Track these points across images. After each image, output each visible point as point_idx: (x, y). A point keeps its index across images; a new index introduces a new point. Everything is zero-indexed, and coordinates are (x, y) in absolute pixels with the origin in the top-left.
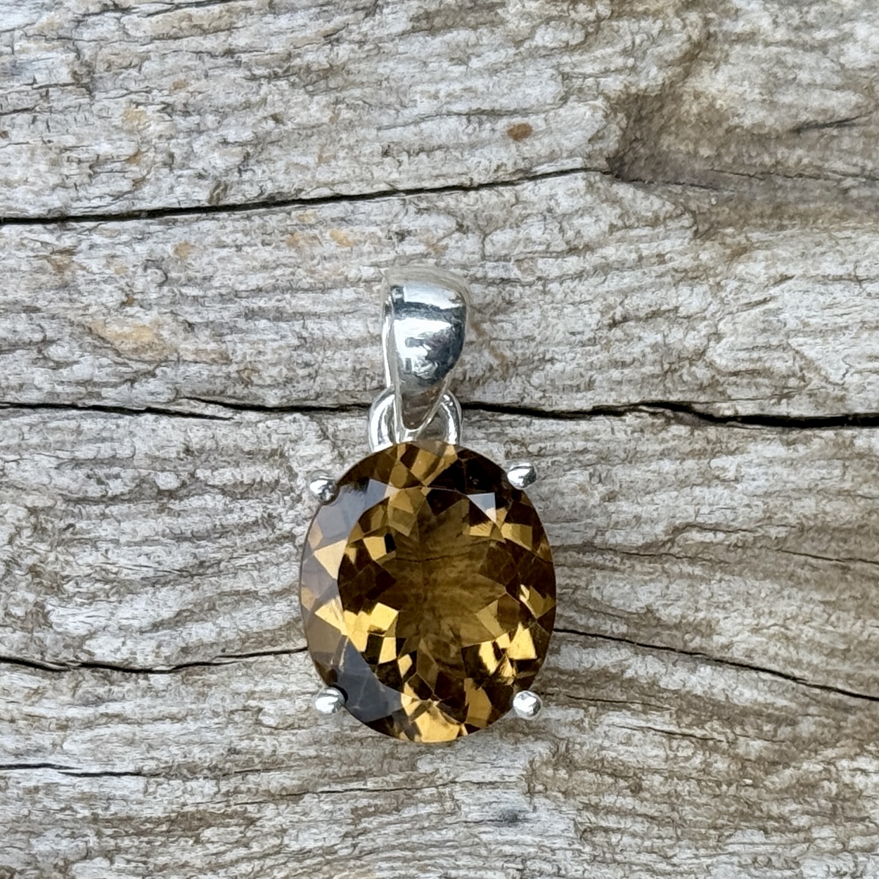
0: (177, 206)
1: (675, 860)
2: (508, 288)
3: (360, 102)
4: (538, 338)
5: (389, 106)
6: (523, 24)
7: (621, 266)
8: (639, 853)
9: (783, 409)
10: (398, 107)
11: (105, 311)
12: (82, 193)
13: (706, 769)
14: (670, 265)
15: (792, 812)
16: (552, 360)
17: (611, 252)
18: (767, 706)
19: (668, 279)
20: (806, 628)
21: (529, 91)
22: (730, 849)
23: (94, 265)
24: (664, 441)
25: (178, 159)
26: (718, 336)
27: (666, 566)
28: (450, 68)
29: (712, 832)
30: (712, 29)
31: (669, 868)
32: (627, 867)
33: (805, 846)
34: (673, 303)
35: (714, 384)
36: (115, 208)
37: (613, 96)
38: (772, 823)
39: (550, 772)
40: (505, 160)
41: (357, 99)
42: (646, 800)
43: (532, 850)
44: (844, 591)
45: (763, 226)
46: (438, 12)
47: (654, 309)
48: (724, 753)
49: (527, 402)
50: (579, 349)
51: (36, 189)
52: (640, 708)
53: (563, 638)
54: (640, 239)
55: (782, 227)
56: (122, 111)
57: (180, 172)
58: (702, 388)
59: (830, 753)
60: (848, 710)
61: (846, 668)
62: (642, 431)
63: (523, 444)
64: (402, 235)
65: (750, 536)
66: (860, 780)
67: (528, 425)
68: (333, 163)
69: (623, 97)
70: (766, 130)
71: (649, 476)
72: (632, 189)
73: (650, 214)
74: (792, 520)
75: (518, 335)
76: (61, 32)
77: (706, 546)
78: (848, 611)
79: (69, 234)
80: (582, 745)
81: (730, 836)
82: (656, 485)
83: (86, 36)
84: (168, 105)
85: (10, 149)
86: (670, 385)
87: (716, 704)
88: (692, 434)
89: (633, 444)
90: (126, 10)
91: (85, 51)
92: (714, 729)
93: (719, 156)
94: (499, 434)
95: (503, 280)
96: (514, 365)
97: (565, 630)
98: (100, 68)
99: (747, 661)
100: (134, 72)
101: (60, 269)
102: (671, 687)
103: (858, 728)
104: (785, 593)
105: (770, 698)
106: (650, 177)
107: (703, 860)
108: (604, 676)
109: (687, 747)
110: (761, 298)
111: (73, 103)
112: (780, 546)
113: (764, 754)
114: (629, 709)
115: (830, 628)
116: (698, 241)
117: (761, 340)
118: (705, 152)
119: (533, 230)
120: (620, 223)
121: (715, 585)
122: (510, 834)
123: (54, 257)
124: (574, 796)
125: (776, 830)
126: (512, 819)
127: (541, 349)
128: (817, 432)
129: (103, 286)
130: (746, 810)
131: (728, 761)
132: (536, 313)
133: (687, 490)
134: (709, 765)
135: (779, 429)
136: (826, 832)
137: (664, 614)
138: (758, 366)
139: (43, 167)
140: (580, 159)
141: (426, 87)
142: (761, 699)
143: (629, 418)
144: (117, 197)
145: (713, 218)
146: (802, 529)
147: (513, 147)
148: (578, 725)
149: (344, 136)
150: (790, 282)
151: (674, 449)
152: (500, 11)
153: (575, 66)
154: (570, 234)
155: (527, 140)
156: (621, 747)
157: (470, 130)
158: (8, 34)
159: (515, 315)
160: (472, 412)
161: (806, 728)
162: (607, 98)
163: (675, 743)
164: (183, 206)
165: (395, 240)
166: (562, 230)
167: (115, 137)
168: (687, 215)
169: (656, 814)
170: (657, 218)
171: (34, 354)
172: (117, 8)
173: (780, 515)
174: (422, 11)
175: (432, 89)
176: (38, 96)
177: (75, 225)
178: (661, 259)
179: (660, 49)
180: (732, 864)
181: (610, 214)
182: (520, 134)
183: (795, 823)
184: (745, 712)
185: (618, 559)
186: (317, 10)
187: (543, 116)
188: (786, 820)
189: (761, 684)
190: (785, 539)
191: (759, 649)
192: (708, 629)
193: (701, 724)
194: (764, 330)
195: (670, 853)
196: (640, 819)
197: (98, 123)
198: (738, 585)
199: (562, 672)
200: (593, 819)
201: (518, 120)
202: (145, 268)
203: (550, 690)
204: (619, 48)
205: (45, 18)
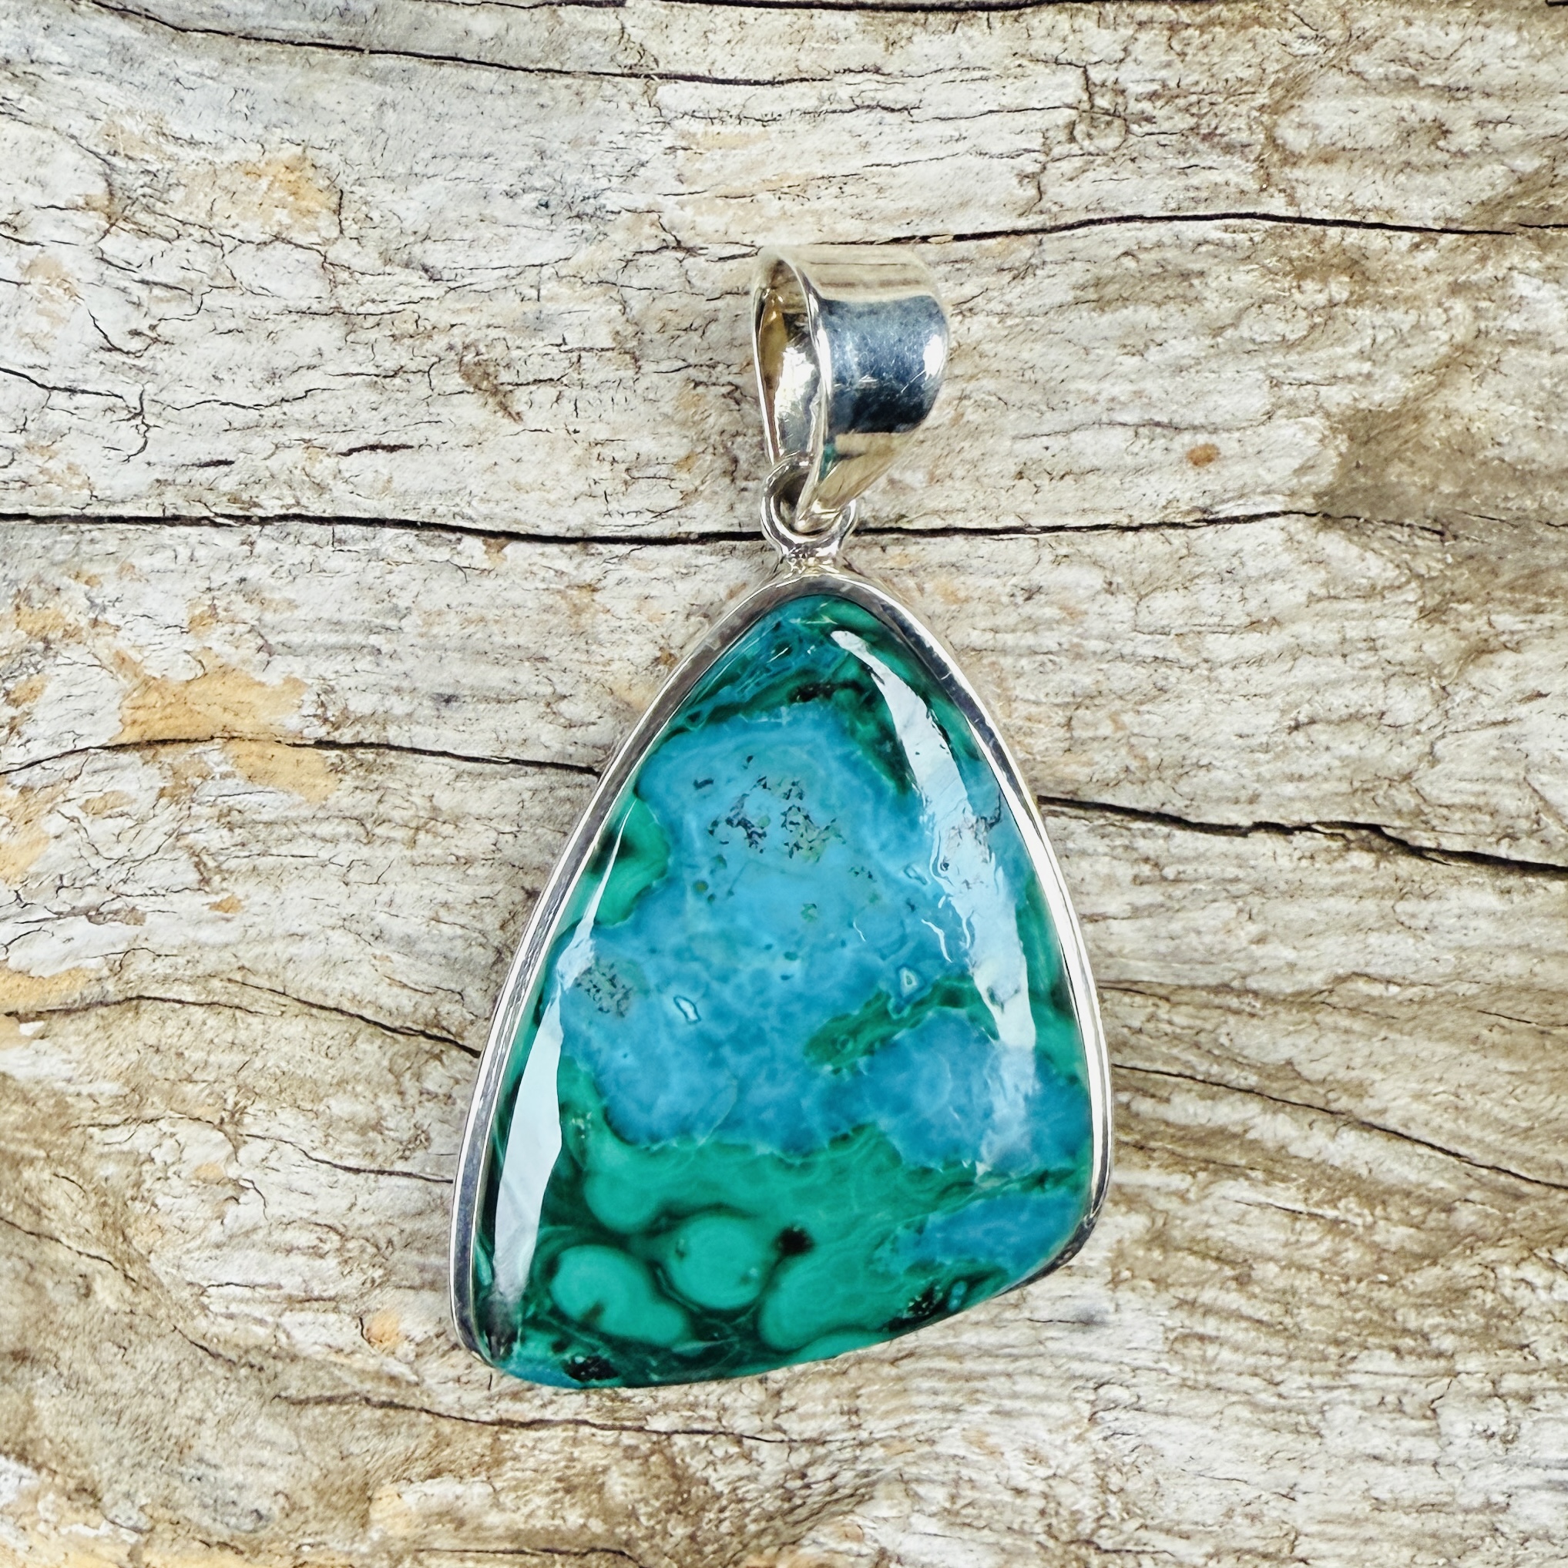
0: (736, 529)
1: (1282, 1389)
2: (1163, 669)
3: (994, 399)
4: (1194, 739)
5: (1031, 406)
6: (1226, 303)
7: (1314, 651)
8: (1240, 1374)
9: (1503, 851)
10: (1044, 408)
11: (632, 669)
12: (613, 506)
13: (1332, 1259)
14: (1382, 653)
15: (1436, 1327)
16: (1208, 767)
17: (1305, 630)
18: (1419, 1185)
19: (1375, 673)
20: (1482, 1099)
21: (1222, 402)
22: (1354, 1379)
23: (622, 608)
24: (1338, 873)
25: (743, 465)
26: (1433, 759)
27: (1319, 1017)
28: (1120, 359)
29: (1333, 1350)
30: (1482, 325)
31: (1274, 1400)
32: (1221, 1396)
33: (1447, 1380)
34: (1380, 705)
35: (1418, 813)
36: (654, 530)
37: (1334, 410)
38: (1408, 1342)
39: (1141, 1253)
40: (1177, 493)
41: (989, 394)
42: (1255, 1296)
43: (1107, 1369)
44: (1540, 1060)
45: (1512, 603)
46: (1112, 280)
47: (1352, 710)
48: (1356, 1240)
49: (1168, 809)
50: (1246, 756)
51: (552, 497)
52: (1259, 1175)
53: (1177, 1085)
54: (1346, 616)
55: (1538, 610)
56: (675, 392)
57: (744, 484)
58: (1399, 813)
59: (1490, 1254)
60: (1519, 1197)
61: (1527, 1149)
62: (1312, 857)
63: (1156, 865)
64: (1030, 594)
65: (1431, 992)
66: (1523, 1296)
67: (1168, 837)
68: (948, 483)
69: (1349, 412)
70: (1535, 466)
71: (1312, 915)
72: (1344, 543)
73: (1364, 581)
74: (1488, 977)
75: (1169, 731)
76: (603, 275)
77: (1371, 999)
78: (1540, 1083)
79: (593, 561)
80: (1184, 1220)
81: (1354, 1358)
82: (1321, 927)
83: (635, 283)
84: (737, 388)
85: (525, 437)
86: (1357, 805)
87: (1358, 1178)
88: (1377, 865)
89: (1299, 875)
90: (690, 251)
91: (632, 303)
92: (1350, 1209)
93: (1465, 495)
94: (1126, 848)
95: (1156, 658)
96: (1158, 768)
97: (1179, 1075)
98: (652, 327)
99: (1401, 1130)
100: (695, 337)
101: (577, 610)
102: (1306, 1155)
103: (1528, 1223)
104: (1465, 1060)
105: (1424, 1176)
106: (1367, 515)
107: (1319, 1393)
108: (1221, 1134)
109: (1313, 1230)
110: (1500, 718)
111: (612, 376)
112: (1466, 1004)
113: (1408, 1245)
114: (1247, 1178)
115: (1513, 1102)
116: (1424, 624)
117: (1489, 772)
118: (1446, 488)
119: (1204, 596)
120: (1322, 592)
121: (1376, 1044)
122: (1082, 1343)
123: (570, 592)
124: (1168, 1286)
125: (1411, 1352)
126: (1087, 1322)
127: (1196, 752)
128: (1541, 880)
129: (631, 637)
130: (1376, 1317)
131: (1361, 1250)
132: (1196, 706)
133: (1360, 936)
134: (1337, 1253)
135: (1492, 871)
136: (1473, 1363)
137: (1306, 1070)
138: (1482, 801)
139: (564, 469)
140: (1280, 498)
141: (1081, 385)
142: (1413, 1177)
143: (1299, 839)
144: (659, 515)
145: (1448, 585)
146: (1500, 987)
147: (1191, 474)
148: (1183, 1197)
149: (966, 444)
150: (1542, 701)
151: (1353, 885)
152: (1196, 282)
153: (1290, 369)
154: (1253, 604)
155: (1212, 467)
156: (1233, 1227)
157: (1135, 449)
158: (535, 270)
159: (1167, 706)
160: (1097, 814)
161: (1466, 1216)
162: (1328, 415)
163: (1298, 1226)
164: (745, 530)
165: (1020, 600)
166: (1244, 599)
167: (662, 430)
168: (1413, 585)
169: (1266, 1318)
170: (1373, 587)
171: (542, 708)
172: (679, 246)
173: (1474, 972)
174: (1089, 276)
175: (1091, 388)
176: (566, 363)
177: (601, 548)
178: (1372, 644)
179: (1409, 351)
180: (1352, 1403)
181: (1312, 580)
182: (1203, 458)
183: (1435, 1343)
184: (1390, 1191)
185: (1258, 1005)
186: (948, 268)
187: (1237, 435)
188: (1426, 1338)
189: (1416, 1159)
190: (1475, 997)
191: (1420, 1120)
192: (1359, 1090)
193: (1333, 1203)
194: (1495, 760)
195: (1278, 1379)
196: (1244, 1324)
197: (643, 408)
198: (1406, 1044)
199: (1167, 1124)
200: (1187, 1323)
201: (1202, 439)
202: (688, 616)
203: (1153, 1144)
204: (1354, 348)
205: (584, 255)
